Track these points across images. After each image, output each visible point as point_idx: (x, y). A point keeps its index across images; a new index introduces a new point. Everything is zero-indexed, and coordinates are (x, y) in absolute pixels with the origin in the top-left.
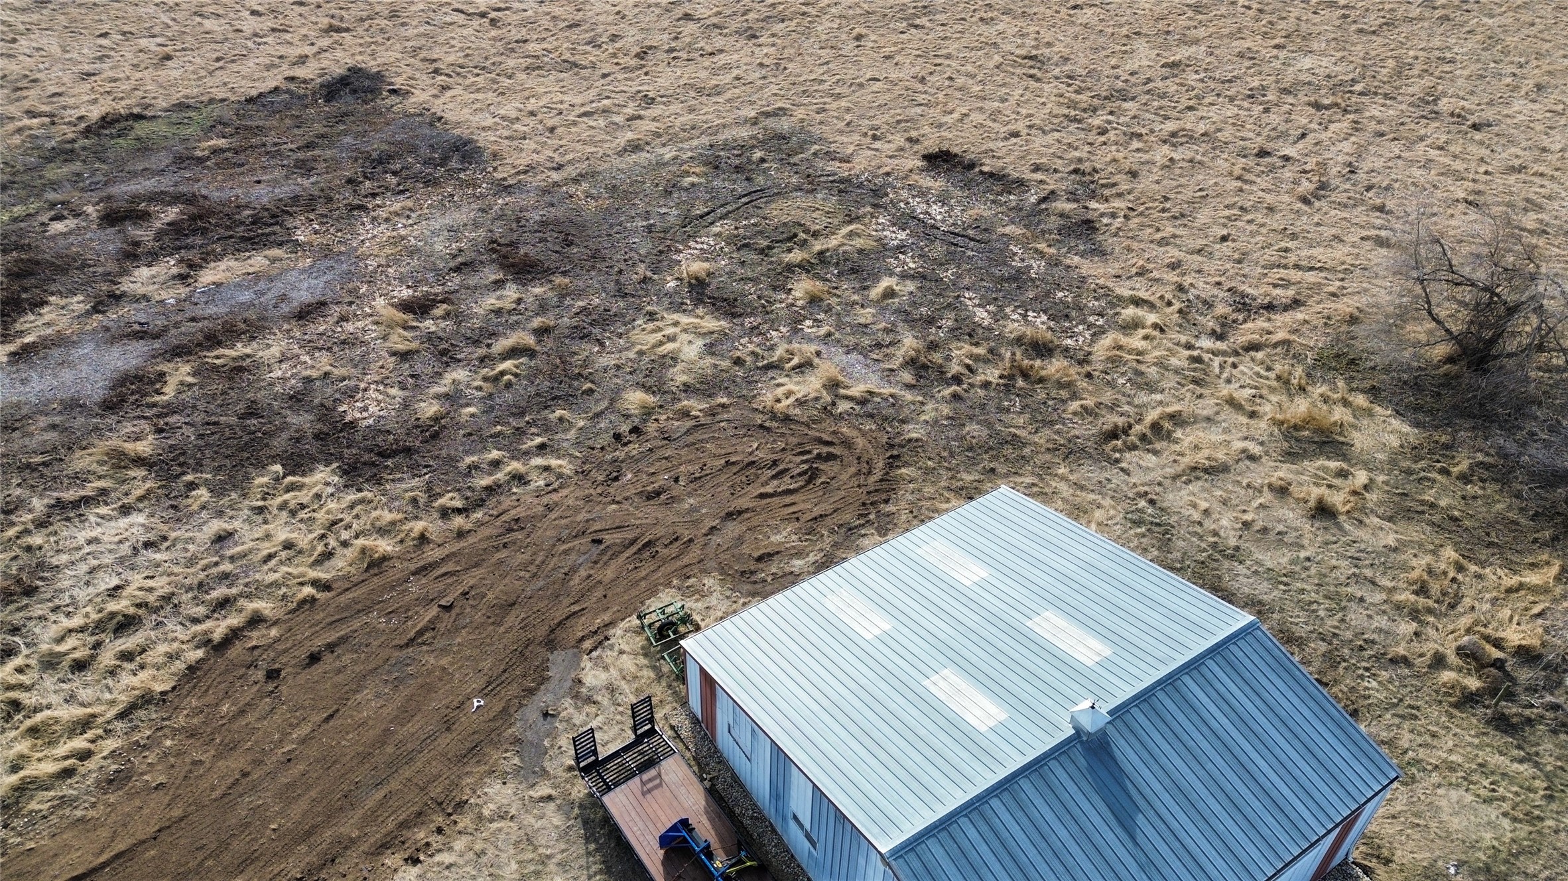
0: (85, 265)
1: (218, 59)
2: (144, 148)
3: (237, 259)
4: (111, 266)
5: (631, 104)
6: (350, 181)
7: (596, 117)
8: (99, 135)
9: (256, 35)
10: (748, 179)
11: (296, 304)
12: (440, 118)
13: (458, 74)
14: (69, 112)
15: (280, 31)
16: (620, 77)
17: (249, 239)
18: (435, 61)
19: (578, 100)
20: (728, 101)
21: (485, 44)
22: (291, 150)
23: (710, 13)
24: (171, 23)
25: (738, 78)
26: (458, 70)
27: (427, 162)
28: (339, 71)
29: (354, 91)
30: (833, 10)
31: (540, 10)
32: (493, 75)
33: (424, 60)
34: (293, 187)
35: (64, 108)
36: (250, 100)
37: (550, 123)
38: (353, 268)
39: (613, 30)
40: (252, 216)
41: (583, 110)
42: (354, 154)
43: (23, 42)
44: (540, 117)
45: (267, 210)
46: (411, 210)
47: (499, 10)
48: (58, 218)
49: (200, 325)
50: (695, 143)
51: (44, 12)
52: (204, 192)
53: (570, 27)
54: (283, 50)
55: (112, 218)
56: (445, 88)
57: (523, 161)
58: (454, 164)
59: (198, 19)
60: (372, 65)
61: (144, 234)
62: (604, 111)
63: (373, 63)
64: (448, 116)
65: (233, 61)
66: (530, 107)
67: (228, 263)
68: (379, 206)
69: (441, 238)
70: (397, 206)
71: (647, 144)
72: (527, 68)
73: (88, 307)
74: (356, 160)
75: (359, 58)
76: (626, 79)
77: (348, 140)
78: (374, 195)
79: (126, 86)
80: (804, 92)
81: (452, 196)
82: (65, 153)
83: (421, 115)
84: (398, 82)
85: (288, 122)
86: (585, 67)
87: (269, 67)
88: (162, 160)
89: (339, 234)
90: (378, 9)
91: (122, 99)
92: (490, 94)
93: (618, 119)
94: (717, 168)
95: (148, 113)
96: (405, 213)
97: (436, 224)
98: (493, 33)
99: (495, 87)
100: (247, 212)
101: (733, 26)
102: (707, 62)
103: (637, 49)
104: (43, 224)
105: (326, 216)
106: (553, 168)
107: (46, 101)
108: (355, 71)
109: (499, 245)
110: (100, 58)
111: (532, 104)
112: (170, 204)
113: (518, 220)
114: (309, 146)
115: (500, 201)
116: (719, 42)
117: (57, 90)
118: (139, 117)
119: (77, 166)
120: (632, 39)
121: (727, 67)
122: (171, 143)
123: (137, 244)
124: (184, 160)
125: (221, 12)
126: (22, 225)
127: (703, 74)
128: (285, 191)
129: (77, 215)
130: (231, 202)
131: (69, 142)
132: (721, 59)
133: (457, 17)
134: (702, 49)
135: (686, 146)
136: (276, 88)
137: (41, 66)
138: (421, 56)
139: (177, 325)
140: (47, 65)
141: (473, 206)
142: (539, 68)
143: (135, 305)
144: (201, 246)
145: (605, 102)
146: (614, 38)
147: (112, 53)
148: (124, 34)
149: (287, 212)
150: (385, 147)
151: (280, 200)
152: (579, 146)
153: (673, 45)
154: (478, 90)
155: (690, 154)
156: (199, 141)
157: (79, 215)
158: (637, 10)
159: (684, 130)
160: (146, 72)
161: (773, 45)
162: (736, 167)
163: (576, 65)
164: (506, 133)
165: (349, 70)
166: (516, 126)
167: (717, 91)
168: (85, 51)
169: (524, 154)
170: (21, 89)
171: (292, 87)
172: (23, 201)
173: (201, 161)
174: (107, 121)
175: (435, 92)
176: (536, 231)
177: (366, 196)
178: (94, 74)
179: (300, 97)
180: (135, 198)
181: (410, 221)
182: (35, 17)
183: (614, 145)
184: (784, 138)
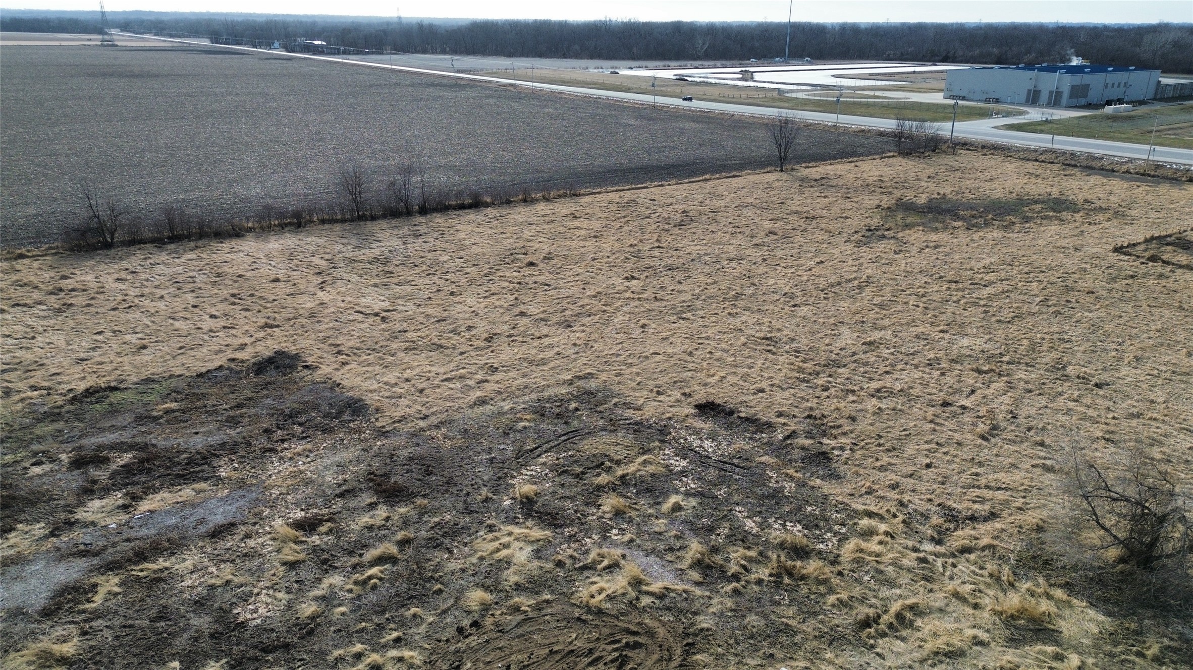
0: (51, 499)
1: (181, 348)
2: (114, 411)
3: (170, 492)
4: (72, 500)
5: (481, 372)
6: (266, 431)
7: (454, 381)
8: (81, 402)
9: (211, 331)
10: (566, 423)
11: (211, 525)
12: (339, 385)
13: (355, 354)
14: (62, 386)
15: (229, 328)
16: (473, 354)
17: (183, 476)
18: (339, 345)
19: (442, 370)
20: (552, 369)
21: (376, 334)
22: (225, 409)
23: (538, 311)
24: (150, 324)
25: (558, 354)
26: (356, 351)
27: (326, 416)
28: (268, 354)
29: (277, 367)
30: (625, 309)
31: (418, 311)
32: (380, 354)
33: (329, 345)
34: (222, 436)
35: (60, 383)
36: (200, 375)
37: (420, 386)
38: (260, 496)
39: (469, 323)
40: (188, 458)
41: (445, 377)
42: (272, 411)
43: (39, 339)
44: (413, 382)
45: (200, 453)
46: (310, 451)
47: (388, 311)
48: (38, 463)
49: (132, 544)
50: (527, 398)
51: (59, 318)
52: (154, 442)
53: (438, 321)
54: (229, 341)
55: (78, 463)
56: (344, 364)
57: (398, 414)
58: (346, 417)
59: (171, 321)
60: (292, 349)
61: (101, 474)
62: (460, 377)
63: (293, 348)
64: (345, 383)
65: (192, 349)
66: (406, 376)
67: (164, 494)
68: (286, 449)
69: (331, 472)
70: (300, 449)
71: (492, 399)
72: (406, 349)
73: (47, 532)
74: (273, 415)
75: (284, 345)
76: (477, 355)
77: (269, 401)
78: (283, 441)
79: (109, 368)
80: (606, 362)
81: (342, 440)
82: (54, 415)
83: (325, 382)
84: (310, 360)
85: (226, 389)
86: (448, 348)
87: (217, 352)
88: (126, 419)
89: (253, 470)
90: (301, 312)
91: (104, 376)
92: (378, 367)
93: (471, 383)
94: (543, 415)
95: (122, 386)
96: (306, 454)
97: (327, 461)
98: (383, 326)
99: (381, 362)
100: (184, 456)
101: (555, 319)
102: (536, 343)
103: (486, 335)
104: (25, 468)
105: (244, 457)
106: (421, 418)
107: (47, 378)
108: (280, 353)
109: (375, 476)
110: (94, 349)
111: (408, 374)
112: (126, 451)
113: (391, 457)
114: (239, 406)
115: (378, 443)
116: (545, 330)
117: (57, 371)
118: (115, 389)
119: (60, 425)
120: (482, 328)
121: (551, 346)
122: (136, 406)
123: (95, 482)
124: (141, 419)
125: (188, 316)
126: (9, 469)
127: (533, 351)
128: (215, 440)
129: (52, 461)
130: (173, 448)
131: (58, 408)
132: (546, 341)
133: (360, 317)
134: (532, 335)
135: (520, 400)
136: (221, 367)
137: (49, 355)
138: (329, 342)
139: (114, 545)
140: (53, 354)
141: (358, 447)
142: (414, 349)
143: (84, 530)
144: (144, 483)
145: (462, 371)
146: (470, 328)
147: (103, 345)
148: (114, 332)
149: (215, 455)
150: (295, 405)
151: (211, 446)
152: (441, 402)
153: (512, 332)
154: (369, 365)
155: (523, 406)
156: (157, 405)
157: (55, 461)
158: (486, 310)
159: (519, 389)
160: (125, 358)
161: (583, 332)
162: (557, 414)
163: (441, 346)
164: (387, 394)
165: (276, 353)
166: (394, 389)
167: (543, 362)
168: (83, 344)
169: (399, 409)
170: (31, 371)
171: (233, 365)
172: (14, 452)
173: (155, 419)
174: (88, 392)
175: (337, 366)
176: (404, 465)
177: (277, 442)
178: (86, 360)
179: (237, 372)
180: (100, 447)
181: (309, 460)
182: (52, 322)
183: (466, 401)
184: (592, 394)
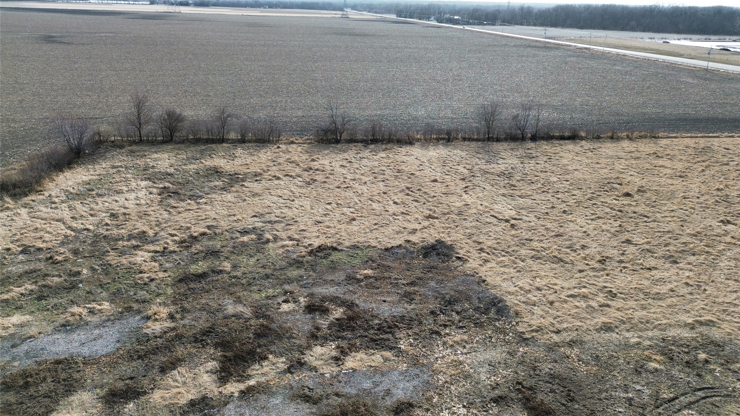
0: (291, 337)
1: (375, 224)
2: (333, 267)
3: (366, 354)
4: (303, 341)
5: (601, 295)
6: (433, 313)
7: (578, 299)
8: (316, 256)
9: (394, 214)
10: (699, 375)
11: (395, 399)
12: (484, 281)
13: (493, 253)
14: (306, 240)
15: (406, 214)
16: (592, 274)
17: (375, 341)
18: (480, 243)
19: (566, 285)
20: (669, 306)
21: (508, 238)
22: (403, 284)
23: (643, 241)
24: (358, 202)
25: (672, 290)
26: (494, 251)
27: (477, 309)
28: (432, 241)
29: (438, 254)
30: (728, 254)
31: (538, 223)
32: (513, 258)
33: (474, 241)
34: (401, 309)
35: (305, 238)
36: (387, 250)
37: (551, 298)
38: (430, 379)
39: (583, 242)
40: (379, 324)
41: (570, 292)
42: (436, 294)
43: (296, 202)
44: (543, 292)
45: (387, 322)
46: (466, 342)
47: (515, 219)
48: (286, 301)
49: (340, 400)
50: (650, 334)
51: (309, 189)
52: (357, 302)
53: (557, 236)
54: (406, 225)
55: (311, 309)
56: (486, 261)
57: (536, 322)
58: (492, 314)
59: (370, 202)
60: (448, 240)
61: (324, 323)
62: (584, 297)
63: (448, 239)
64: (489, 280)
65: (382, 226)
66: (537, 285)
67: (361, 355)
68: (448, 334)
69: (485, 370)
70: (458, 338)
71: (616, 327)
72: (532, 257)
73: (286, 367)
74: (437, 298)
75: (442, 235)
76: (595, 276)
77: (433, 284)
78: (445, 326)
79: (333, 231)
80: (724, 311)
81: (491, 337)
82: (298, 263)
83: (473, 276)
84: (462, 253)
85: (403, 266)
86: (567, 263)
87: (398, 233)
88: (340, 276)
89: (424, 349)
90: (453, 209)
91: (330, 237)
92: (512, 270)
93: (594, 304)
94: (672, 359)
95: (340, 248)
96: (462, 343)
97: (481, 357)
98: (513, 232)
99: (515, 266)
100: (377, 321)
101: (660, 252)
102: (647, 274)
103: (598, 257)
104: (279, 304)
105: (418, 334)
106: (554, 332)
107: (298, 232)
108: (439, 242)
109: (523, 387)
110: (325, 215)
111: (539, 283)
112: (339, 306)
113: (534, 369)
114: (412, 284)
115: (521, 349)
116: (652, 263)
117: (304, 228)
118: (335, 249)
119: (302, 272)
120: (593, 249)
121: (662, 281)
122: (347, 267)
123: (318, 329)
124: (351, 279)
125: (381, 200)
126: (270, 301)
127: (646, 283)
128: (398, 310)
129: (295, 302)
130: (369, 312)
131: (302, 257)
132: (657, 274)
133: (494, 220)
134: (642, 264)
135: (643, 334)
136: (400, 245)
137: (301, 214)
138: (474, 239)
139: (328, 396)
140: (303, 214)
141: (504, 348)
142: (539, 258)
143: (309, 372)
144: (350, 340)
145: (584, 290)
146: (584, 247)
147: (331, 213)
148: (338, 204)
149: (397, 326)
150: (452, 293)
151: (394, 316)
152: (570, 319)
153: (622, 258)
154: (505, 266)
155: (649, 343)
156: (360, 269)
157: (296, 302)
158: (596, 232)
159: (642, 323)
160: (343, 225)
161: (691, 270)
162: (687, 362)
163: (561, 260)
164: (523, 299)
165: (436, 241)
166: (529, 296)
167: (658, 297)
168: (320, 210)
169: (534, 317)
170: (289, 225)
171: (408, 246)
172: (273, 287)
173: (359, 281)
174: (321, 248)
175: (481, 262)
176: (547, 382)
177: (441, 326)
178: (321, 222)
179: (412, 253)
180: (324, 299)
181: (465, 351)
182: (304, 191)
183: (592, 323)
184: (719, 346)
